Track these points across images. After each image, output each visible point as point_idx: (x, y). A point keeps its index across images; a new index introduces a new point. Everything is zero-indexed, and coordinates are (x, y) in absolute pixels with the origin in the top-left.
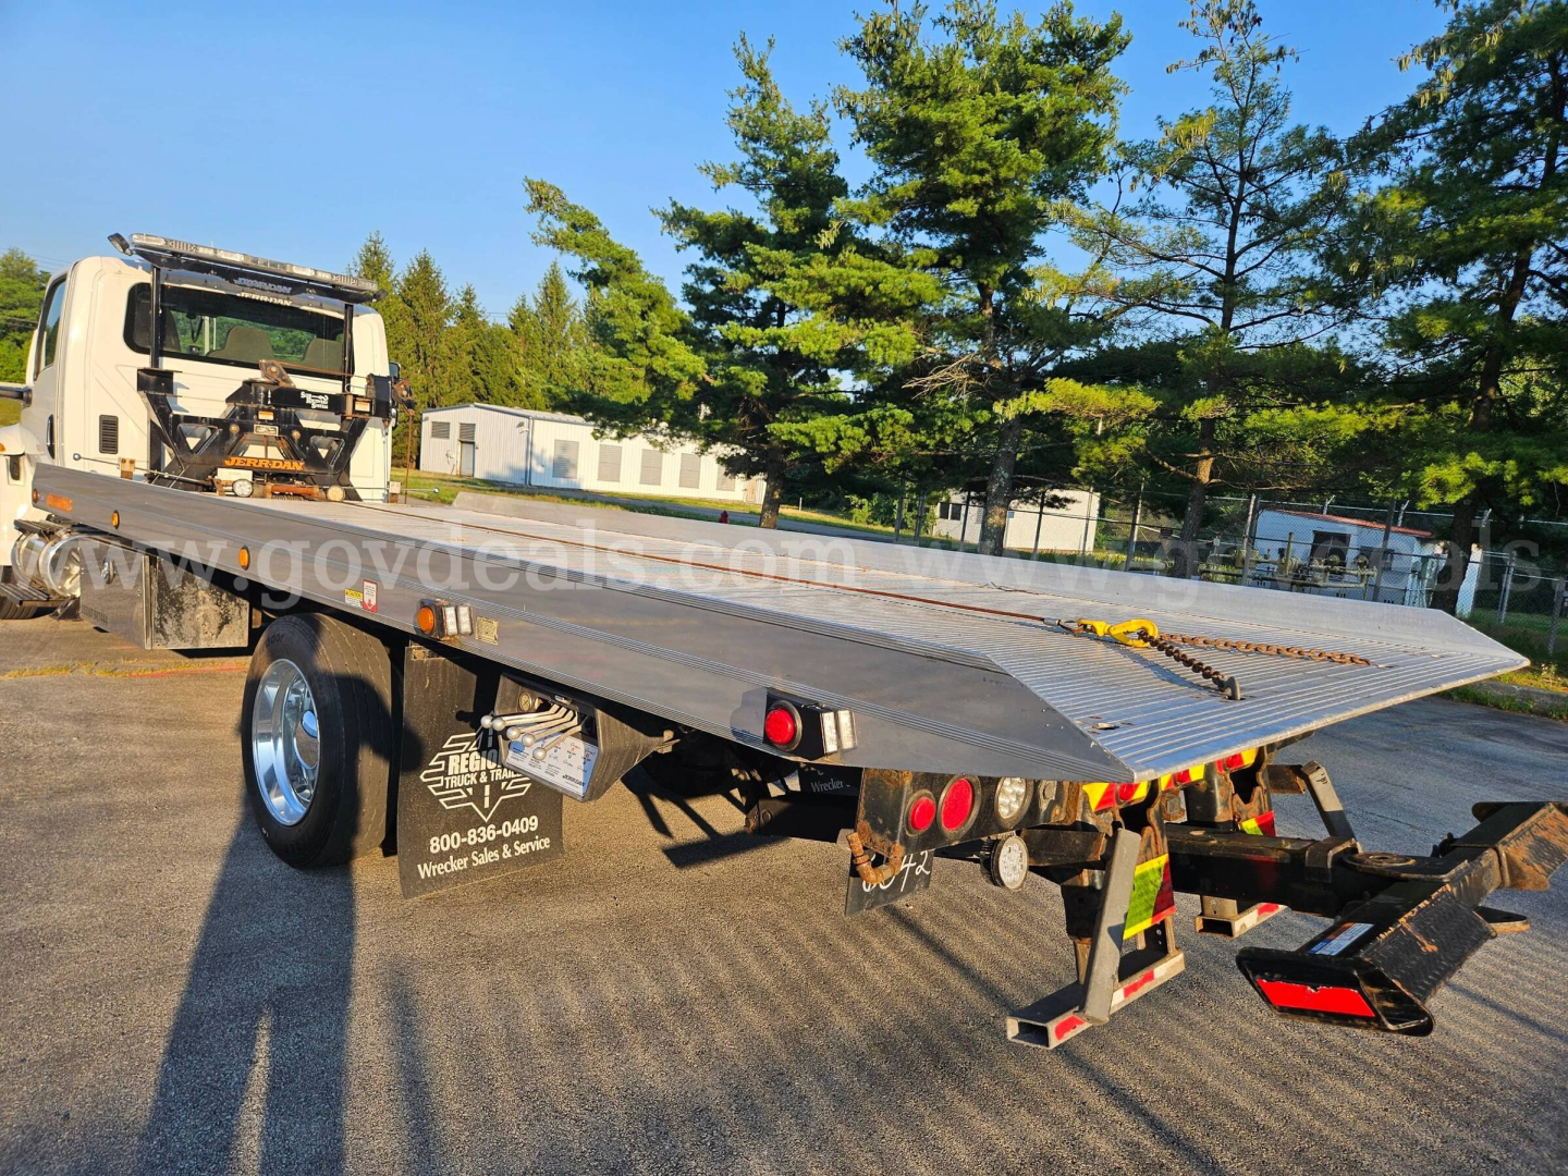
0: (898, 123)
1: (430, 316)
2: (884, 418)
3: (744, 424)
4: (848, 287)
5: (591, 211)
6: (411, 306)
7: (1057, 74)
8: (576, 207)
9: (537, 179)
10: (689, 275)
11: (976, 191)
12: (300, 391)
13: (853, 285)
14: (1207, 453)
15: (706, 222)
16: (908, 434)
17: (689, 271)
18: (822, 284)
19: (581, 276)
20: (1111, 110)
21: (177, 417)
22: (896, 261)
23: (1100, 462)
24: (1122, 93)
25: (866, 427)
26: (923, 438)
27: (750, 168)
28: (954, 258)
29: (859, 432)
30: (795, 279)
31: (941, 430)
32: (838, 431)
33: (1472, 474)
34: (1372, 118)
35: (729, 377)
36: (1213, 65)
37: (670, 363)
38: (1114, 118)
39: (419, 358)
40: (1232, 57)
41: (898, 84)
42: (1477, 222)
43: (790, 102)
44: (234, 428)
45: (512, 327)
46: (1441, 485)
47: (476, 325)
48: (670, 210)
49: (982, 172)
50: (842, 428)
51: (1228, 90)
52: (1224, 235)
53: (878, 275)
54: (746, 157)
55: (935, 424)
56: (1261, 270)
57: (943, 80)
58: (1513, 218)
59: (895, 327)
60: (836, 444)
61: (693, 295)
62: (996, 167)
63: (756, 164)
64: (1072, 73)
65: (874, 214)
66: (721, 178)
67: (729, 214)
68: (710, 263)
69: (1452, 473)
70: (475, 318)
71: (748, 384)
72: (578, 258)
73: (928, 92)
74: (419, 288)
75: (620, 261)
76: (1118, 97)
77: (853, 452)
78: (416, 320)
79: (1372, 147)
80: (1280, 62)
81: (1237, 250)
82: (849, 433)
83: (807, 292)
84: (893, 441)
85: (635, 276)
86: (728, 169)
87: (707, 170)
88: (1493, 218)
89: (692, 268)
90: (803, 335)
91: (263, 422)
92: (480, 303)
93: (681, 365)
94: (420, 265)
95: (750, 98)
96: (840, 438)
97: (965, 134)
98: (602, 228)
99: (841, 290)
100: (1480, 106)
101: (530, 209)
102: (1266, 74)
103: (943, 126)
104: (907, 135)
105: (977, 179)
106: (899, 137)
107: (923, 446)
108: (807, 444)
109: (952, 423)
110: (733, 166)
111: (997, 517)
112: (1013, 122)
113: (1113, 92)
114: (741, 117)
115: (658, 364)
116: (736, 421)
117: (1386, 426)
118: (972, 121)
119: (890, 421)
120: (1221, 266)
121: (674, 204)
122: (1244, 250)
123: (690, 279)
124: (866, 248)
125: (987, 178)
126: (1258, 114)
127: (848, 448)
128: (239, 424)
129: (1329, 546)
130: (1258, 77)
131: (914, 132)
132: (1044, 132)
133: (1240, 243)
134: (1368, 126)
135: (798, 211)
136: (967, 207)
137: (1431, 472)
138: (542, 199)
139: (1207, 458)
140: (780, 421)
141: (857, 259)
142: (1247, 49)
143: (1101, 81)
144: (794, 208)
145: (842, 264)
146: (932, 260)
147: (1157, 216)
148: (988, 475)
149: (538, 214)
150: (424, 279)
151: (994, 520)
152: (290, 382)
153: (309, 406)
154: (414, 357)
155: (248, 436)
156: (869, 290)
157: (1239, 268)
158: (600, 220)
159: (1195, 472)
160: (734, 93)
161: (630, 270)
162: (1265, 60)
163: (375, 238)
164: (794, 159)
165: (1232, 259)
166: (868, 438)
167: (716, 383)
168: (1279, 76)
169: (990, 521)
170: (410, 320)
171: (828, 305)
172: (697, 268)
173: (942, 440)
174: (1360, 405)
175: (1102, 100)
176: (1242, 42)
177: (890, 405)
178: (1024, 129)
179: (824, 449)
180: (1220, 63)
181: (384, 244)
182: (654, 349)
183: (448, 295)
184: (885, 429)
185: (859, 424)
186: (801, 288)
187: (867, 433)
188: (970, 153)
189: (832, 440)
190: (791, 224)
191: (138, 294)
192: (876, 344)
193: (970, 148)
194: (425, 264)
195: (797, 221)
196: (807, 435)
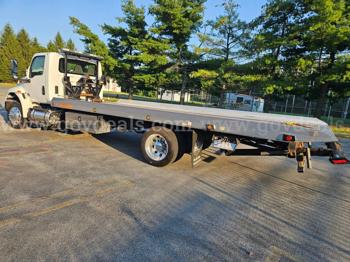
0: (163, 13)
1: (25, 45)
2: (160, 75)
3: (124, 76)
4: (152, 47)
5: (86, 25)
6: (20, 42)
7: (193, 4)
8: (82, 24)
9: (72, 17)
10: (108, 41)
11: (179, 28)
12: (92, 80)
13: (153, 47)
14: (224, 83)
15: (113, 29)
16: (164, 79)
17: (108, 40)
18: (146, 46)
19: (83, 40)
20: (203, 12)
21: (72, 86)
22: (160, 41)
23: (207, 86)
24: (205, 9)
25: (156, 77)
26: (168, 80)
27: (126, 19)
28: (173, 42)
29: (154, 78)
30: (140, 45)
31: (172, 78)
32: (150, 78)
33: (274, 89)
34: (253, 20)
35: (122, 65)
36: (224, 6)
37: (110, 62)
38: (203, 14)
39: (24, 55)
40: (228, 5)
41: (163, 4)
42: (274, 42)
43: (135, 4)
44: (82, 88)
45: (48, 48)
46: (269, 91)
47: (38, 47)
48: (104, 25)
49: (180, 25)
50: (151, 77)
51: (227, 11)
52: (226, 40)
53: (158, 45)
54: (126, 16)
55: (170, 77)
56: (233, 48)
57: (173, 4)
58: (280, 42)
59: (162, 56)
60: (149, 81)
61: (110, 46)
62: (183, 24)
63: (128, 18)
64: (197, 5)
65: (157, 31)
66: (120, 20)
67: (119, 28)
68: (113, 38)
69: (271, 88)
70: (38, 45)
71: (127, 67)
72: (84, 36)
73: (169, 7)
74: (22, 37)
75: (94, 37)
76: (205, 10)
77: (153, 83)
78: (22, 46)
79: (253, 26)
80: (237, 7)
81: (229, 44)
82: (152, 79)
83: (142, 48)
84: (162, 80)
85: (97, 41)
86: (122, 18)
87: (117, 18)
88: (277, 42)
89: (109, 39)
90: (143, 58)
91: (86, 86)
92: (39, 42)
93: (113, 63)
94: (22, 31)
95: (126, 3)
96: (150, 80)
97: (177, 16)
98: (89, 29)
99: (150, 48)
100: (272, 19)
101: (71, 24)
102: (234, 9)
103: (173, 14)
104: (165, 15)
105: (179, 26)
106: (163, 16)
107: (168, 81)
108: (143, 81)
109: (174, 77)
110: (123, 18)
111: (183, 96)
112: (185, 14)
113: (203, 9)
114: (124, 7)
115: (107, 62)
116: (122, 75)
117: (259, 79)
118: (179, 13)
119: (161, 76)
120: (226, 47)
121: (105, 24)
122: (230, 43)
123: (109, 42)
124: (154, 39)
125: (181, 26)
126: (233, 17)
127: (152, 82)
128: (82, 87)
129: (240, 100)
130: (233, 9)
131: (166, 15)
132: (191, 16)
133: (230, 42)
134: (252, 22)
135: (139, 29)
136: (177, 31)
137: (268, 88)
138: (74, 21)
139: (224, 84)
140: (135, 76)
141: (152, 41)
142: (231, 4)
143: (202, 6)
144: (138, 28)
145: (149, 42)
146: (168, 42)
147: (214, 36)
148: (181, 87)
149: (72, 25)
150: (23, 35)
151: (183, 97)
152: (89, 78)
153: (93, 83)
154: (22, 55)
155: (84, 89)
156: (156, 48)
157: (229, 47)
158: (88, 27)
159: (222, 87)
160: (123, 1)
161: (96, 40)
162: (234, 7)
163: (8, 24)
164: (138, 18)
165: (228, 45)
166: (156, 80)
167: (119, 67)
168: (237, 10)
169: (182, 97)
170: (20, 46)
171: (147, 51)
172: (110, 39)
173: (172, 80)
174: (254, 75)
175: (201, 10)
176: (230, 2)
177: (161, 73)
178: (187, 15)
179: (147, 82)
180: (226, 6)
181: (11, 25)
182: (106, 59)
183: (30, 40)
184: (160, 78)
185: (154, 77)
186: (141, 47)
187: (156, 79)
188: (178, 20)
189: (149, 80)
190: (137, 32)
191: (61, 60)
192: (159, 60)
193: (178, 19)
194: (23, 31)
195: (138, 31)
196: (143, 79)
